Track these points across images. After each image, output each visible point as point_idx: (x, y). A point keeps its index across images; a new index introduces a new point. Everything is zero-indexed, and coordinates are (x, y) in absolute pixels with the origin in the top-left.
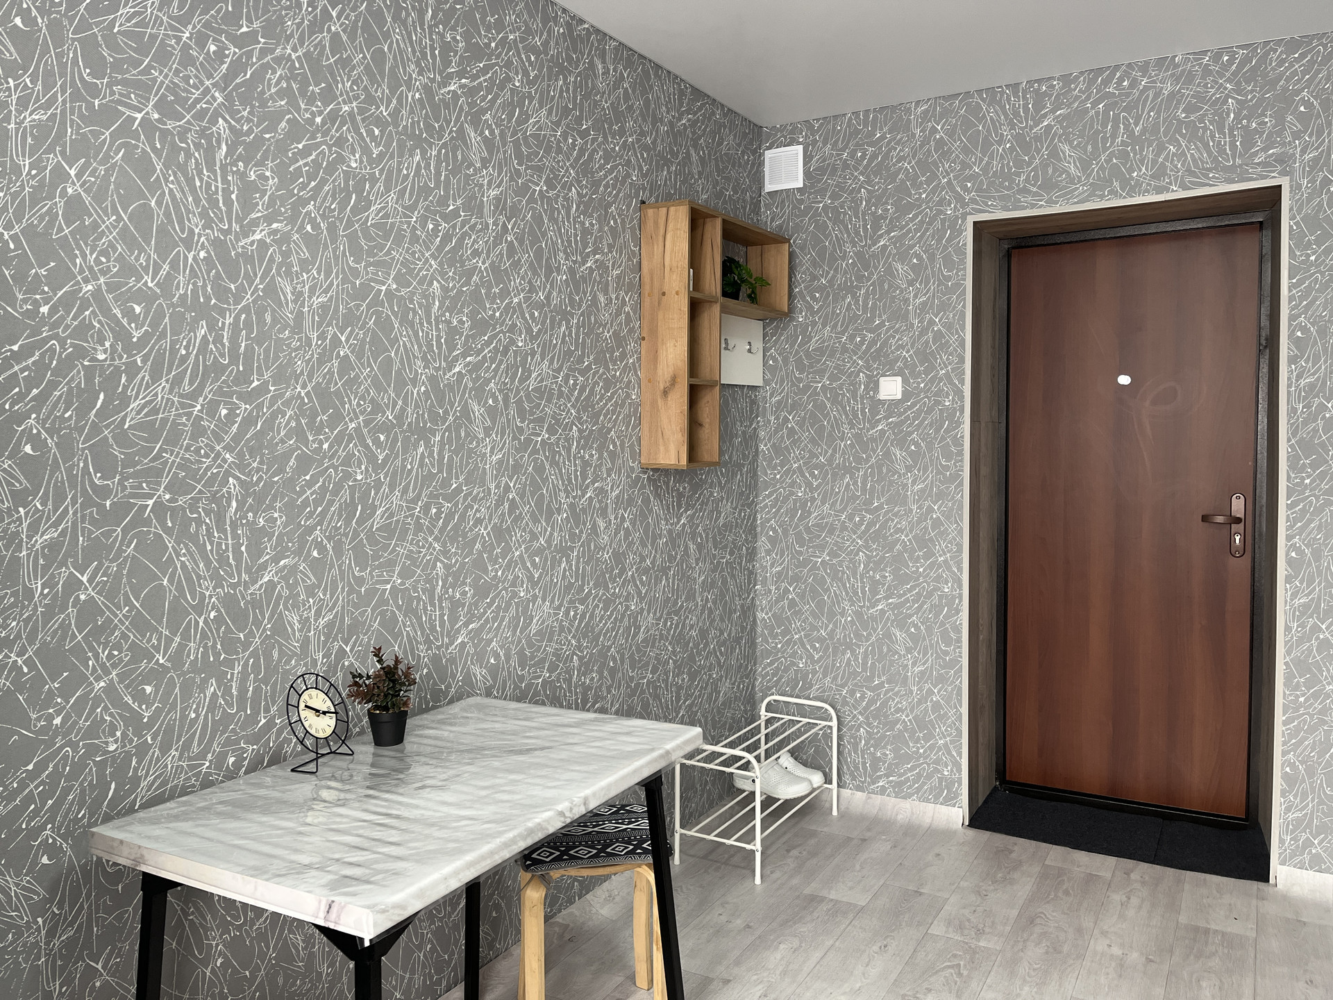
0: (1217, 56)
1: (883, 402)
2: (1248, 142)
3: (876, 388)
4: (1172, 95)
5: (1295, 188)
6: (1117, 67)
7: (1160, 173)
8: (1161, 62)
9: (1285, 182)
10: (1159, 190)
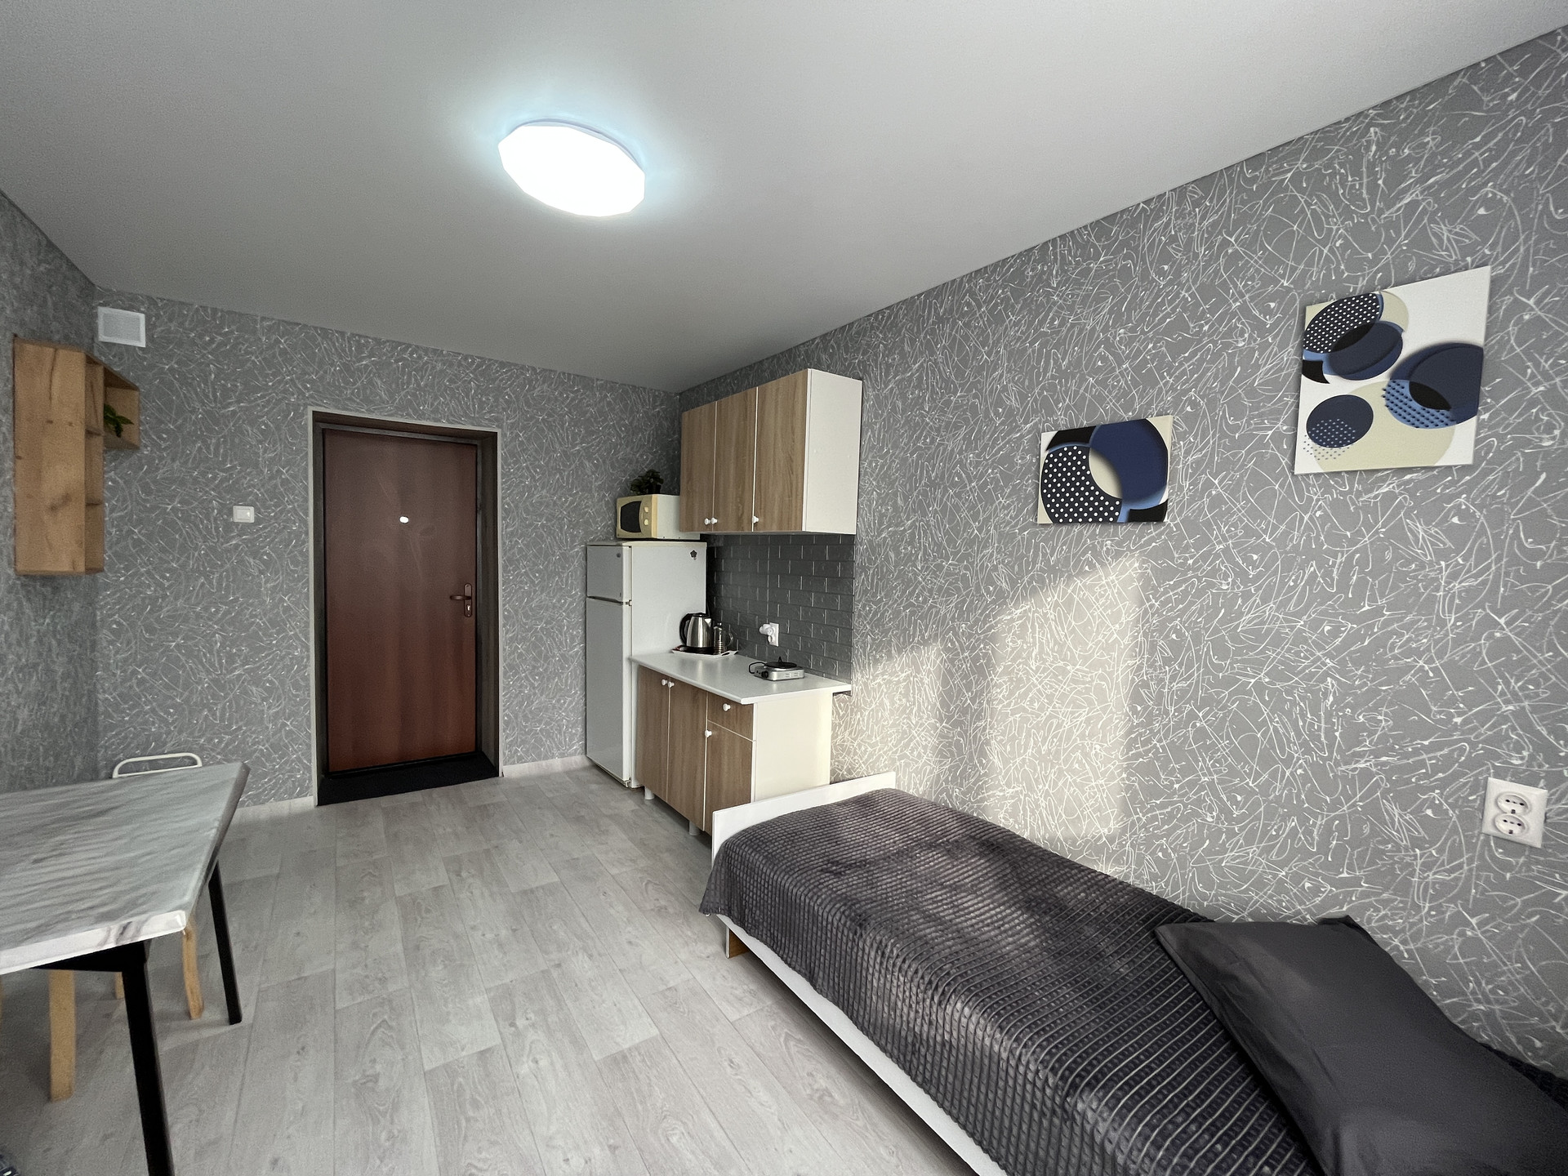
0: (466, 358)
1: (237, 524)
2: (481, 408)
3: (231, 513)
4: (442, 371)
5: (504, 435)
6: (409, 346)
7: (436, 411)
8: (435, 351)
9: (499, 431)
10: (436, 420)
